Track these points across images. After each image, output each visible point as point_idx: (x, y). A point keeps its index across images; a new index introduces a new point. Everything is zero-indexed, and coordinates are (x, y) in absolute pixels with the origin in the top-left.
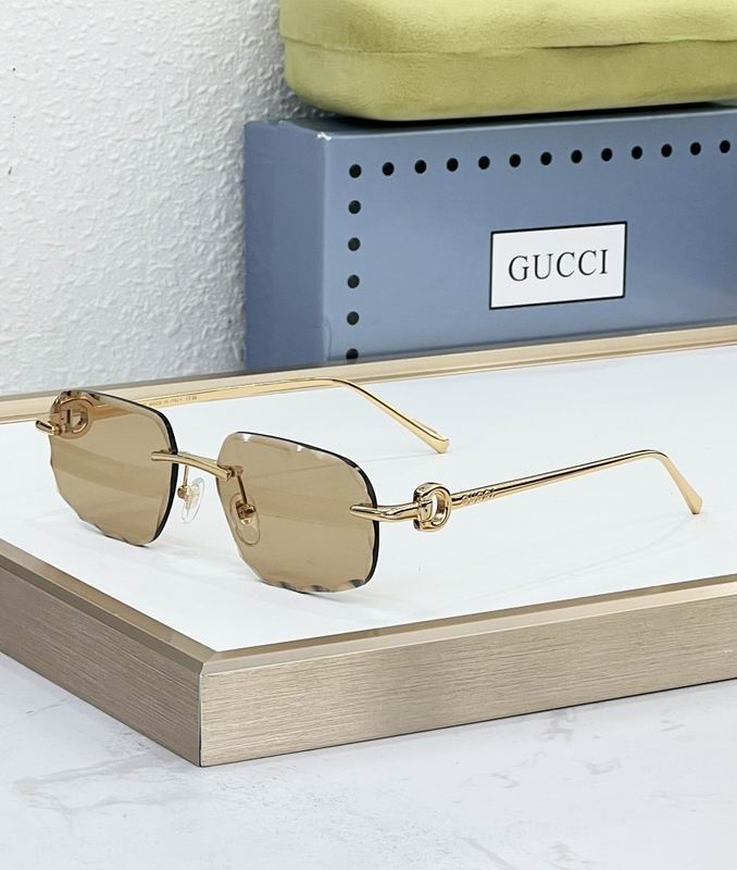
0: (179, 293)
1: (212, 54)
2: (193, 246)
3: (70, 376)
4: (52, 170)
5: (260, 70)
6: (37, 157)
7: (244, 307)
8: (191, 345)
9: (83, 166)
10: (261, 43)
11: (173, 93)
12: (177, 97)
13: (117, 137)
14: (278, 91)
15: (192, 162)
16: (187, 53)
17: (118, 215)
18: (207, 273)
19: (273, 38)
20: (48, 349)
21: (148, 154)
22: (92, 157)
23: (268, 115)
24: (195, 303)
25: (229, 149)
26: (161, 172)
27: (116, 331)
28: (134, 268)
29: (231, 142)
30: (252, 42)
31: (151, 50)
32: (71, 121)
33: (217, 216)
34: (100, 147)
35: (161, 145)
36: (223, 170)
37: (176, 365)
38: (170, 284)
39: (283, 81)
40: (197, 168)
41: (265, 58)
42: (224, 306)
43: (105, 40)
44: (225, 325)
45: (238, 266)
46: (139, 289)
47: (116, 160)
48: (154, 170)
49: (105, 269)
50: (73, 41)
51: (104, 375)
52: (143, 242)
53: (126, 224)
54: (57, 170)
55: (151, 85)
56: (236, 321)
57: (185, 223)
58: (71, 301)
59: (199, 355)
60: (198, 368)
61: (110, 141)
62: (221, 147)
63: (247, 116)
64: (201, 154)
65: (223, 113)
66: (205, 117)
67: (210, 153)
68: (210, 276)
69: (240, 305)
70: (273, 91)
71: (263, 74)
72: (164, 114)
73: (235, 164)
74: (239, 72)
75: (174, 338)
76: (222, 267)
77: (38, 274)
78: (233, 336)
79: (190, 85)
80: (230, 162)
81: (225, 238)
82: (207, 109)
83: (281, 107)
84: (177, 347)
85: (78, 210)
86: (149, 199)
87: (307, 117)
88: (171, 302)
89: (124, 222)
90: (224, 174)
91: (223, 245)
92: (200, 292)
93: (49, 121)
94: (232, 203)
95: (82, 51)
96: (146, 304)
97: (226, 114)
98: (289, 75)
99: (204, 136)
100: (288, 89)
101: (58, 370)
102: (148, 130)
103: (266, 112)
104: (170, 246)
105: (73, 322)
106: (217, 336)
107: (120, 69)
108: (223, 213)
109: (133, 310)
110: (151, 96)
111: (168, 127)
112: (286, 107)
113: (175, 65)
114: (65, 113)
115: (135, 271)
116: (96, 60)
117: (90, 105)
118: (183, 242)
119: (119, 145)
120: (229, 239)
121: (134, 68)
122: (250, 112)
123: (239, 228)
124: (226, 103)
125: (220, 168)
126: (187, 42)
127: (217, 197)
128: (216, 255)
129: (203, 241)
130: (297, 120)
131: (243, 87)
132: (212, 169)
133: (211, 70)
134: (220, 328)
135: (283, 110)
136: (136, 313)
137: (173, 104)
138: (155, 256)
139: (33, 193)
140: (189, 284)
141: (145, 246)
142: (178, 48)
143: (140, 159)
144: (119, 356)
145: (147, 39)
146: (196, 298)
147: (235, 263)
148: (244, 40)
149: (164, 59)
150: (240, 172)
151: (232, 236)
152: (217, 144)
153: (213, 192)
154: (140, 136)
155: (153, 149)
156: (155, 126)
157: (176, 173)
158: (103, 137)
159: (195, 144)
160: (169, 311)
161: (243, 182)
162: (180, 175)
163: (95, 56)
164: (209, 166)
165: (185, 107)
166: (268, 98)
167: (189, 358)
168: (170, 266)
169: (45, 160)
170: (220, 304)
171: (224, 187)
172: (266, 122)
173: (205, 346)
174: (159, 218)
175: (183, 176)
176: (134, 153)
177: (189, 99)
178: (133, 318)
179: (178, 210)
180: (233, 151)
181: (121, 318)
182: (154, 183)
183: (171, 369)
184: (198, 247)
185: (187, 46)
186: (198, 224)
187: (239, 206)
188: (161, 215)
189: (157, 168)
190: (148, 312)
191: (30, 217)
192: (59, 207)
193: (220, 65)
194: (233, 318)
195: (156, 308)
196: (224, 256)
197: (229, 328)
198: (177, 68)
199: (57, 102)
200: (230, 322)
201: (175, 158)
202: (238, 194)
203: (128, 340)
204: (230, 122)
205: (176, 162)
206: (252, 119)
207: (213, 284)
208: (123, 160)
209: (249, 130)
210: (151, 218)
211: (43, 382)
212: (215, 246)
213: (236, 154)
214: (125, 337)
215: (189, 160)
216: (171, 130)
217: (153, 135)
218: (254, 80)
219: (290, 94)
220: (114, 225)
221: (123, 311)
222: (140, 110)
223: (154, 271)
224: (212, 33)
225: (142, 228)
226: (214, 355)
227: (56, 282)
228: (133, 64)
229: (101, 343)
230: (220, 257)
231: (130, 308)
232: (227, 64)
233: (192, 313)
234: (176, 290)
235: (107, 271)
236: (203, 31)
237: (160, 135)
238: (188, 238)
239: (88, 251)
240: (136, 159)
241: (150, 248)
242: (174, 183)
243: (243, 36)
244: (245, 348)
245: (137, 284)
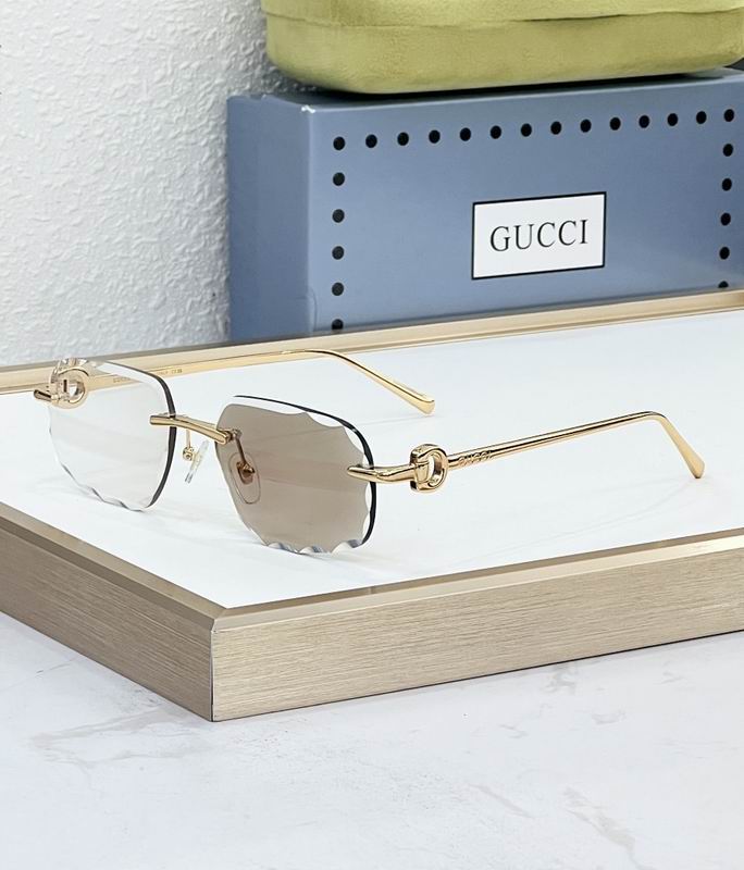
0: (164, 266)
1: (195, 30)
2: (177, 220)
3: (56, 350)
4: (39, 145)
5: (242, 46)
6: (23, 133)
7: (227, 280)
8: (175, 319)
9: (68, 142)
10: (243, 19)
11: (156, 69)
12: (160, 72)
13: (102, 112)
14: (260, 67)
15: (175, 137)
16: (170, 29)
17: (101, 190)
18: (191, 247)
19: (255, 14)
20: (36, 322)
21: (132, 130)
22: (78, 133)
23: (250, 90)
24: (180, 276)
25: (211, 123)
26: (145, 147)
27: (101, 305)
28: (118, 243)
29: (213, 117)
30: (233, 19)
31: (135, 27)
32: (57, 96)
33: (201, 190)
34: (84, 123)
35: (145, 120)
36: (206, 145)
37: (162, 338)
38: (155, 258)
39: (265, 56)
40: (180, 143)
41: (246, 34)
42: (209, 280)
43: (90, 16)
44: (209, 298)
45: (222, 239)
46: (124, 263)
47: (101, 135)
48: (138, 145)
49: (90, 243)
50: (58, 17)
51: (91, 348)
52: (128, 216)
53: (112, 199)
54: (43, 144)
55: (134, 62)
56: (220, 294)
57: (170, 197)
58: (57, 275)
59: (184, 329)
60: (183, 341)
61: (95, 116)
62: (204, 122)
63: (229, 91)
64: (184, 130)
65: (206, 88)
66: (188, 93)
67: (194, 127)
68: (194, 250)
69: (224, 278)
70: (254, 66)
71: (245, 49)
72: (148, 90)
73: (217, 139)
74: (221, 47)
75: (159, 311)
76: (206, 241)
77: (24, 249)
78: (216, 309)
79: (173, 60)
80: (212, 137)
81: (208, 212)
82: (190, 84)
83: (262, 82)
84: (161, 320)
85: (64, 185)
86: (133, 174)
87: (289, 92)
88: (155, 276)
89: (109, 197)
90: (207, 148)
91: (207, 219)
92: (185, 265)
93: (35, 96)
94: (215, 177)
95: (66, 28)
96: (132, 277)
97: (209, 89)
98: (270, 50)
99: (187, 110)
100: (270, 63)
101: (44, 343)
102: (132, 105)
103: (248, 87)
104: (155, 220)
105: (61, 296)
106: (202, 309)
107: (104, 45)
108: (206, 187)
109: (118, 285)
110: (135, 71)
111: (151, 102)
112: (268, 82)
113: (158, 41)
114: (51, 89)
115: (119, 246)
116: (80, 36)
117: (75, 80)
118: (167, 215)
119: (104, 119)
120: (212, 213)
121: (119, 44)
122: (232, 88)
123: (223, 201)
124: (209, 79)
125: (203, 143)
126: (170, 18)
127: (201, 171)
128: (199, 228)
129: (187, 215)
130: (278, 93)
131: (225, 62)
132: (195, 143)
133: (194, 45)
134: (204, 301)
135: (265, 84)
136: (121, 287)
137: (157, 79)
138: (140, 230)
139: (19, 169)
140: (173, 258)
141: (130, 221)
142: (161, 25)
143: (124, 135)
144: (105, 329)
145: (131, 15)
146: (180, 271)
147: (218, 237)
148: (226, 15)
149: (148, 33)
150: (223, 147)
151: (216, 210)
152: (200, 119)
153: (196, 166)
154: (124, 112)
155: (137, 124)
156: (139, 101)
157: (161, 148)
158: (88, 113)
159: (179, 118)
160: (153, 285)
161: (226, 156)
162: (163, 150)
163: (80, 32)
164: (192, 140)
165: (169, 83)
166: (250, 74)
167: (174, 331)
168: (156, 240)
169: (31, 136)
170: (205, 277)
171: (206, 162)
172: (248, 96)
173: (189, 319)
174: (144, 192)
175: (167, 152)
176: (118, 128)
177: (172, 73)
178: (119, 291)
179: (162, 184)
180: (216, 126)
181: (107, 291)
182: (139, 157)
183: (157, 341)
184: (181, 222)
185: (169, 22)
186: (181, 198)
187: (222, 180)
188: (145, 190)
189: (141, 142)
190: (133, 286)
191: (16, 192)
192: (45, 182)
193: (203, 40)
194: (216, 291)
195: (140, 282)
196: (207, 230)
197: (212, 301)
198: (161, 44)
199: (42, 79)
200: (214, 295)
201: (158, 133)
202: (221, 168)
203: (113, 314)
204: (212, 97)
205: (160, 137)
206: (234, 93)
207: (197, 258)
208: (107, 136)
209: (232, 104)
210: (135, 193)
211: (30, 356)
212: (199, 220)
213: (218, 129)
214: (110, 310)
215: (171, 135)
216: (155, 106)
217: (136, 111)
218: (235, 56)
219: (272, 69)
220: (99, 200)
221: (109, 285)
222: (124, 86)
223: (138, 245)
224: (194, 9)
225: (126, 203)
226: (198, 328)
227: (42, 256)
228: (117, 41)
229: (87, 316)
230: (203, 231)
231: (115, 282)
232: (209, 40)
233: (175, 287)
234: (161, 263)
235: (94, 244)
236: (186, 7)
237: (145, 109)
238: (171, 212)
239: (74, 225)
240: (120, 134)
241: (135, 223)
242: (157, 159)
243: (225, 12)
244: (229, 320)
245: (123, 258)
